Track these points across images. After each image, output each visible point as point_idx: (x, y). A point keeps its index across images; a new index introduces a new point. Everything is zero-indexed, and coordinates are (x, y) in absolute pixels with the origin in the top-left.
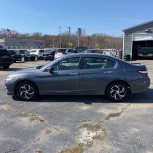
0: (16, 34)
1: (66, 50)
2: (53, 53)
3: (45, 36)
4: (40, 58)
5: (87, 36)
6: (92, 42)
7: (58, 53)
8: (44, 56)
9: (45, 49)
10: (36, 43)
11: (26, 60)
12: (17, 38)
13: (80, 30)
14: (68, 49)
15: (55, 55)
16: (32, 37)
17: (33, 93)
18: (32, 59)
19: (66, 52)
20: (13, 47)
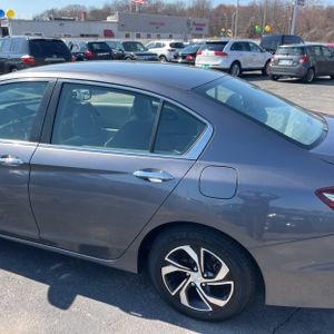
1: (226, 43)
10: (188, 24)
12: (157, 13)
15: (198, 57)
16: (190, 10)
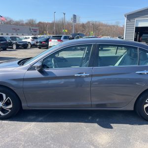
0: (10, 21)
1: (61, 36)
2: (47, 41)
3: (40, 23)
4: (33, 46)
5: (81, 23)
6: (87, 30)
7: (52, 40)
8: (37, 43)
9: (39, 36)
10: (30, 29)
11: (18, 47)
12: (11, 24)
13: (75, 16)
14: (63, 36)
15: (50, 42)
16: (26, 24)
17: (11, 106)
18: (25, 46)
19: (62, 39)
20: (6, 34)
